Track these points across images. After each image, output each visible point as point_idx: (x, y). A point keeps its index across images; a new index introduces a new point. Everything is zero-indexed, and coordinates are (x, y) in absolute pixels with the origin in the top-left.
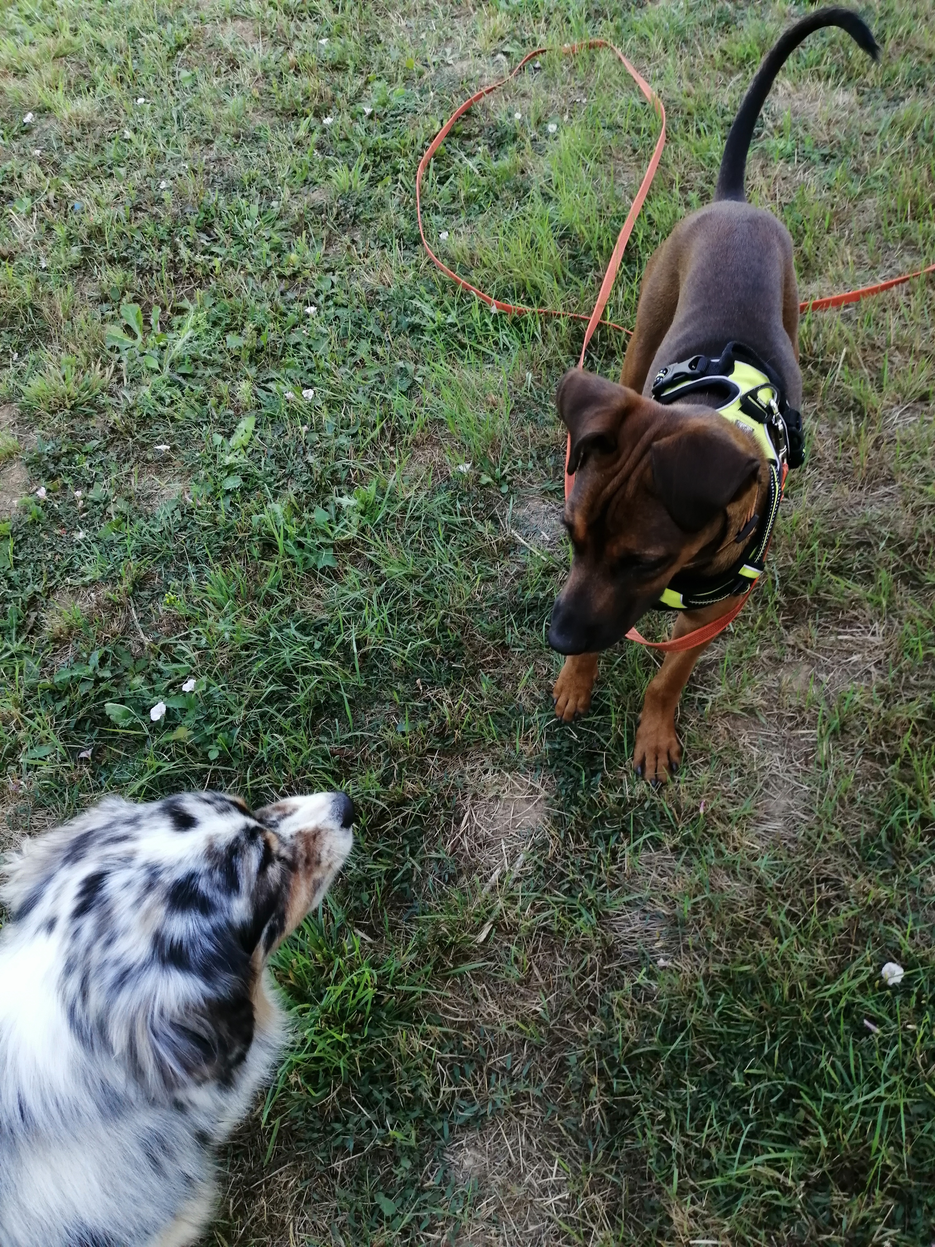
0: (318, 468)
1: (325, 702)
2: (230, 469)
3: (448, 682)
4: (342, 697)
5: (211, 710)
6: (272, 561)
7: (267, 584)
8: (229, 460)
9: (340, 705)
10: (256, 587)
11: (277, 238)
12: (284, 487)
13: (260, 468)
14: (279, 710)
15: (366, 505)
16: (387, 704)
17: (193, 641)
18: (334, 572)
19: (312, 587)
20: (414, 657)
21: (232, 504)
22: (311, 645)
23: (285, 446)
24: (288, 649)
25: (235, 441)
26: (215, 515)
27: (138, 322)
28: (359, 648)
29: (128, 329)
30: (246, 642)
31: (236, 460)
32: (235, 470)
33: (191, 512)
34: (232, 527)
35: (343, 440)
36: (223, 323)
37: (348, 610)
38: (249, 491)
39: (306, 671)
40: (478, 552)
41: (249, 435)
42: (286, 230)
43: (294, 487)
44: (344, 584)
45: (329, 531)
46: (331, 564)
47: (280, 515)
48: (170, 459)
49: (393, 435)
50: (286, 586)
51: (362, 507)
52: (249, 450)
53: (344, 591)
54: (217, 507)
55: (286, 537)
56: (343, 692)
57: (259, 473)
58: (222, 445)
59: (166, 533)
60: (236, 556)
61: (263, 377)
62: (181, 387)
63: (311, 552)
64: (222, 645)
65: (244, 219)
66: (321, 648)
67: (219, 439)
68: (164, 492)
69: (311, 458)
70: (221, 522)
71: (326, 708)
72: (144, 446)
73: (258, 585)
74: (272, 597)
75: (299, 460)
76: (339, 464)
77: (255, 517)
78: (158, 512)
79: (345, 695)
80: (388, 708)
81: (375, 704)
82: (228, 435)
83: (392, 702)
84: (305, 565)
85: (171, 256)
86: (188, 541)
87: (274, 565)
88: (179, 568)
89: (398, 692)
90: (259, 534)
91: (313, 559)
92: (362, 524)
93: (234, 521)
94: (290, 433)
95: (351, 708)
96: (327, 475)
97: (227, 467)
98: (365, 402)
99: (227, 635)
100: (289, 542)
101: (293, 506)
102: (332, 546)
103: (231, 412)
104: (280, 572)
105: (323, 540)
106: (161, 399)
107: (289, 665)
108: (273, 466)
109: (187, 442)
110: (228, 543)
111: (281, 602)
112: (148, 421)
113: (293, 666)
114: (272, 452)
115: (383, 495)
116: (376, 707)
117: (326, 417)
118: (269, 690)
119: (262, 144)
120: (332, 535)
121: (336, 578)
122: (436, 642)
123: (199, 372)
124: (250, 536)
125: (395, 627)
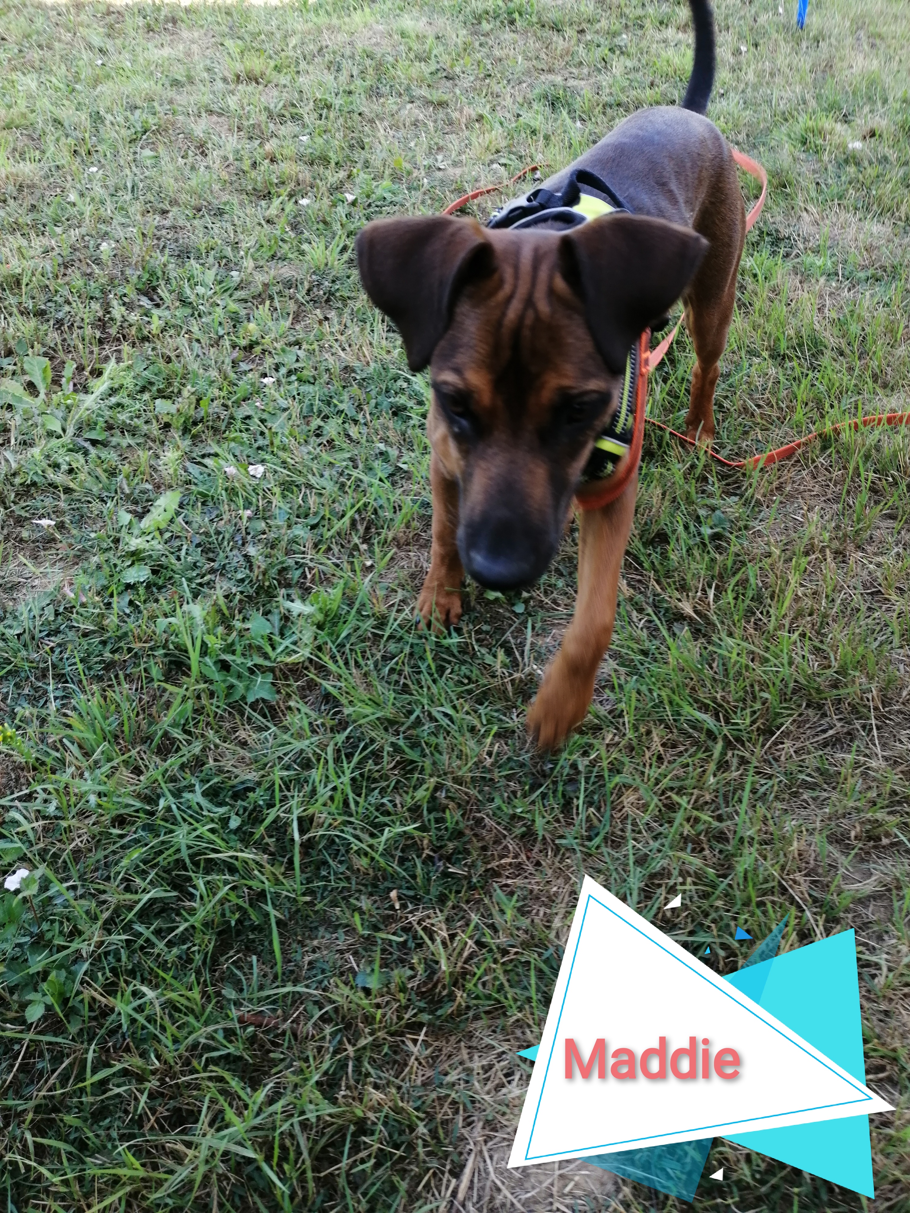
0: (260, 562)
1: (239, 922)
2: (136, 557)
3: (442, 899)
4: (267, 915)
5: (45, 926)
6: (180, 686)
7: (166, 720)
8: (135, 543)
9: (263, 929)
10: (150, 724)
11: (233, 306)
12: (210, 584)
13: (179, 559)
14: (158, 933)
15: (326, 615)
16: (341, 931)
17: (37, 804)
18: (272, 708)
19: (235, 730)
20: (387, 853)
21: (131, 603)
22: (225, 821)
23: (218, 533)
24: (186, 828)
25: (146, 523)
26: (102, 616)
27: (44, 379)
28: (302, 832)
29: (31, 387)
30: (122, 811)
31: (147, 546)
32: (143, 559)
33: (70, 609)
34: (126, 634)
35: (300, 531)
36: (154, 389)
37: (288, 768)
38: (160, 588)
39: (211, 866)
40: (484, 693)
41: (169, 515)
42: (246, 301)
43: (222, 586)
44: (286, 729)
45: (269, 649)
46: (267, 697)
47: (199, 620)
48: (54, 540)
49: (368, 529)
50: (196, 725)
51: (320, 617)
52: (167, 535)
53: (286, 737)
54: (109, 605)
55: (205, 650)
56: (269, 908)
57: (177, 566)
58: (130, 525)
59: (26, 636)
60: (126, 676)
61: (197, 452)
62: (86, 453)
63: (239, 676)
64: (83, 814)
65: (196, 285)
66: (239, 828)
67: (125, 518)
68: (36, 582)
69: (252, 550)
70: (112, 627)
71: (239, 933)
72: (20, 521)
73: (152, 720)
74: (173, 741)
75: (235, 552)
76: (290, 562)
77: (162, 622)
78: (22, 608)
79: (273, 913)
80: (342, 940)
81: (322, 930)
82: (140, 516)
83: (350, 929)
84: (227, 696)
85: (100, 314)
86: (58, 650)
87: (182, 691)
88: (36, 689)
89: (362, 912)
90: (165, 647)
91: (241, 686)
92: (320, 641)
93: (131, 625)
94: (226, 517)
95: (281, 935)
96: (273, 572)
97: (133, 554)
98: (330, 488)
99: (93, 799)
100: (207, 659)
101: (219, 611)
102: (272, 670)
103: (150, 487)
104: (190, 704)
105: (260, 661)
106: (56, 466)
107: (185, 854)
108: (197, 556)
109: (81, 520)
110: (117, 656)
111: (184, 750)
112: (33, 490)
113: (191, 856)
114: (198, 539)
115: (351, 605)
116: (323, 937)
117: (277, 500)
118: (146, 897)
119: (226, 216)
120: (272, 654)
121: (273, 717)
122: (423, 828)
123: (114, 440)
124: (151, 649)
125: (361, 800)
